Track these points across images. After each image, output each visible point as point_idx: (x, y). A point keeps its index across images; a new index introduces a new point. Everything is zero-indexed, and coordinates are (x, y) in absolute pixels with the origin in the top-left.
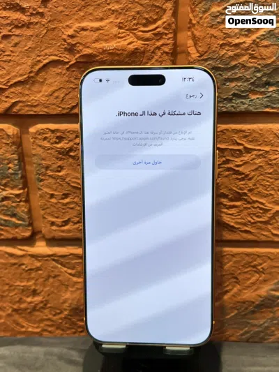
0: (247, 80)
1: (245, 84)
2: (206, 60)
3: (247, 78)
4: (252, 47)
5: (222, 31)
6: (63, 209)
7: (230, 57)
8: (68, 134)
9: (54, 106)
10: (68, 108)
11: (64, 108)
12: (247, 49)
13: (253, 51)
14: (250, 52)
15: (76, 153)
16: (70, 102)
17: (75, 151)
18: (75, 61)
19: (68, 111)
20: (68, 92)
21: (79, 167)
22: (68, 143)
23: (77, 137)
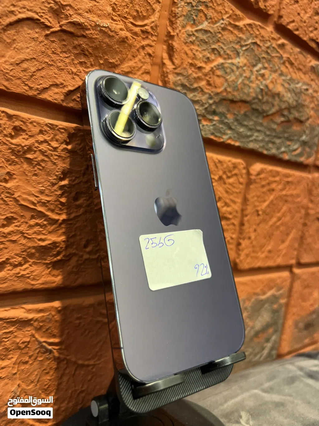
0: (202, 105)
1: (201, 108)
2: (178, 74)
3: (203, 103)
4: (209, 74)
5: (192, 50)
7: (195, 78)
8: (30, 126)
9: (18, 82)
10: (37, 89)
11: (31, 88)
12: (206, 75)
13: (210, 78)
14: (207, 78)
15: (35, 155)
16: (41, 82)
17: (35, 151)
18: (59, 29)
19: (35, 93)
20: (40, 68)
21: (34, 178)
22: (27, 139)
23: (41, 132)
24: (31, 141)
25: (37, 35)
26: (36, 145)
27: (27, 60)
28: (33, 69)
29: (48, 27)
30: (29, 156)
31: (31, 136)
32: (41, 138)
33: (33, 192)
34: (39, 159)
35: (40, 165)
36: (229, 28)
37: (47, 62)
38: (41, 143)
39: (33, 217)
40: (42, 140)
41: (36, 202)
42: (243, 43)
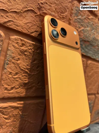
4: (80, 32)
5: (75, 24)
6: (13, 81)
8: (27, 43)
9: (25, 29)
10: (31, 32)
15: (27, 53)
16: (32, 30)
17: (27, 52)
18: (39, 14)
19: (30, 33)
20: (32, 25)
21: (26, 60)
22: (25, 48)
23: (30, 46)
24: (27, 48)
25: (32, 15)
26: (28, 50)
27: (29, 23)
28: (30, 26)
29: (36, 13)
30: (25, 53)
31: (27, 47)
32: (29, 48)
33: (25, 65)
34: (28, 54)
35: (28, 57)
36: (87, 19)
37: (34, 24)
38: (29, 49)
39: (24, 73)
40: (30, 48)
41: (25, 68)
42: (90, 24)
